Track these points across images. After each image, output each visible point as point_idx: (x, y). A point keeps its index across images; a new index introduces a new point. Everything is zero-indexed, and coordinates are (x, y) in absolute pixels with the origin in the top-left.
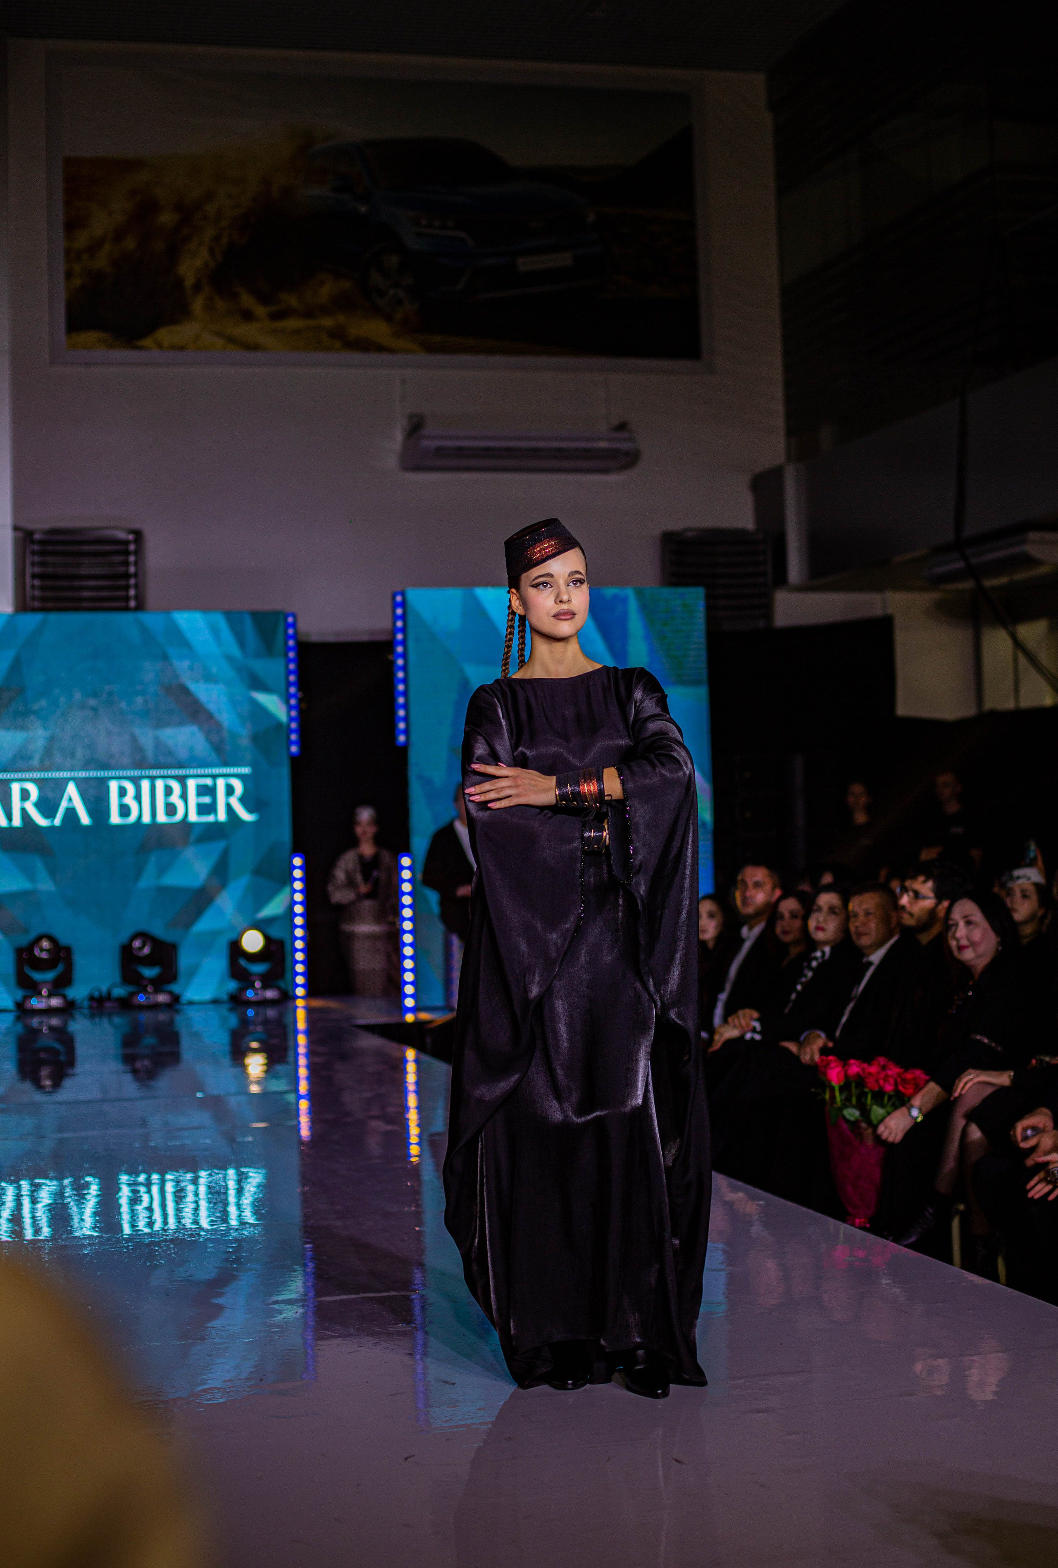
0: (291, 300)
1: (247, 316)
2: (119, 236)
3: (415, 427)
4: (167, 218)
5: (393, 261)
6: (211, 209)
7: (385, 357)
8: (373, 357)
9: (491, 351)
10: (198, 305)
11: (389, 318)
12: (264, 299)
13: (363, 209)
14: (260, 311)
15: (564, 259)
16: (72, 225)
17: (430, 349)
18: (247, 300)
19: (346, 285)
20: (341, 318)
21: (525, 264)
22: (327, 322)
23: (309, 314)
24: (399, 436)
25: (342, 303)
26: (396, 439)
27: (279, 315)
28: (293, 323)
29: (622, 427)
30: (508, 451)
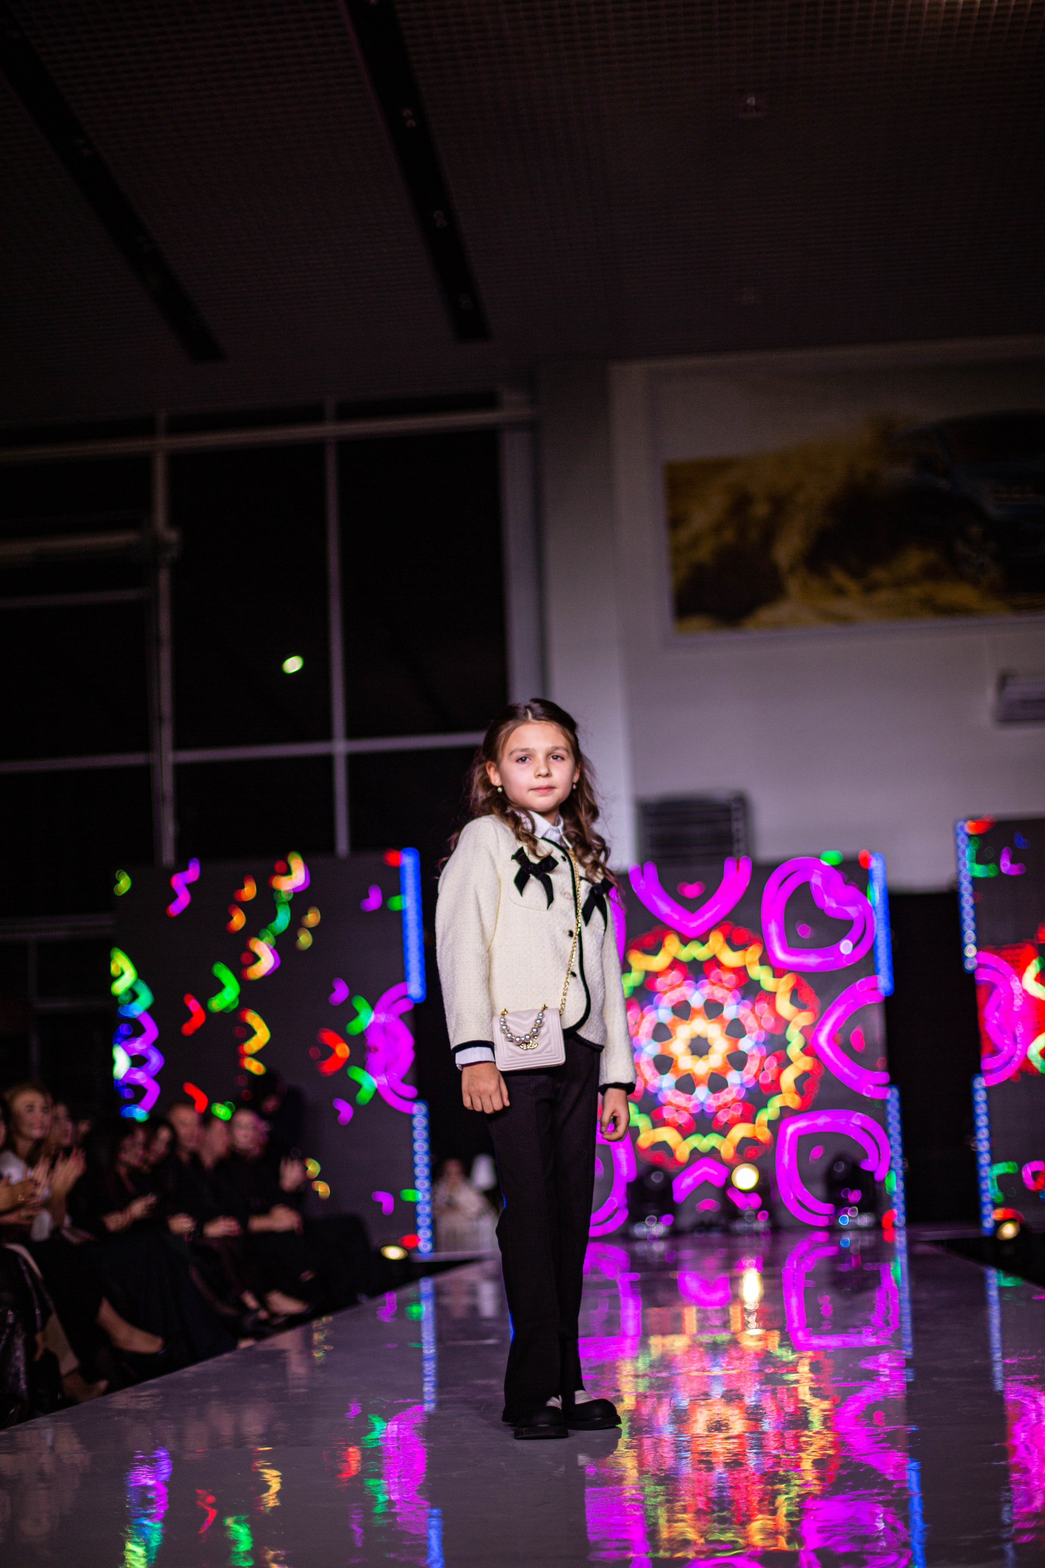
0: (879, 574)
1: (840, 592)
2: (717, 529)
3: (1005, 680)
4: (761, 510)
5: (975, 530)
6: (801, 498)
7: (972, 621)
8: (961, 621)
10: (793, 585)
11: (975, 583)
12: (856, 574)
13: (943, 484)
14: (851, 585)
16: (675, 522)
17: (1017, 608)
18: (840, 577)
19: (932, 556)
20: (930, 588)
22: (916, 592)
23: (898, 584)
24: (990, 693)
25: (931, 573)
26: (990, 695)
27: (870, 588)
28: (883, 596)
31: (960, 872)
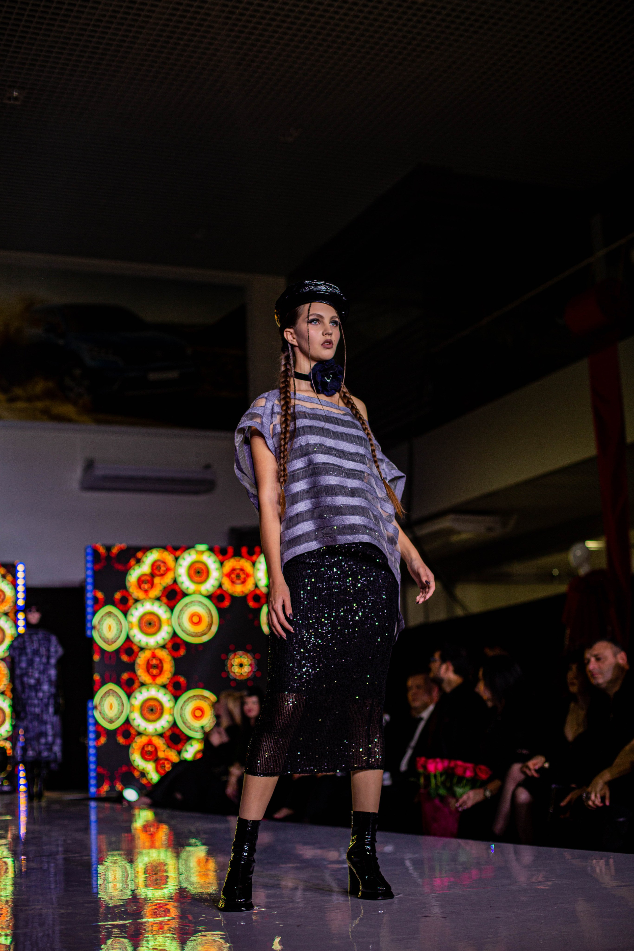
0: (19, 391)
3: (90, 465)
5: (77, 372)
7: (71, 426)
8: (65, 426)
9: (133, 424)
11: (75, 403)
12: (4, 392)
13: (61, 342)
15: (174, 374)
17: (98, 422)
19: (50, 384)
20: (47, 403)
21: (153, 376)
22: (40, 405)
23: (30, 399)
24: (79, 470)
25: (48, 395)
26: (78, 473)
27: (12, 400)
28: (20, 405)
29: (208, 467)
30: (144, 479)
31: (87, 576)
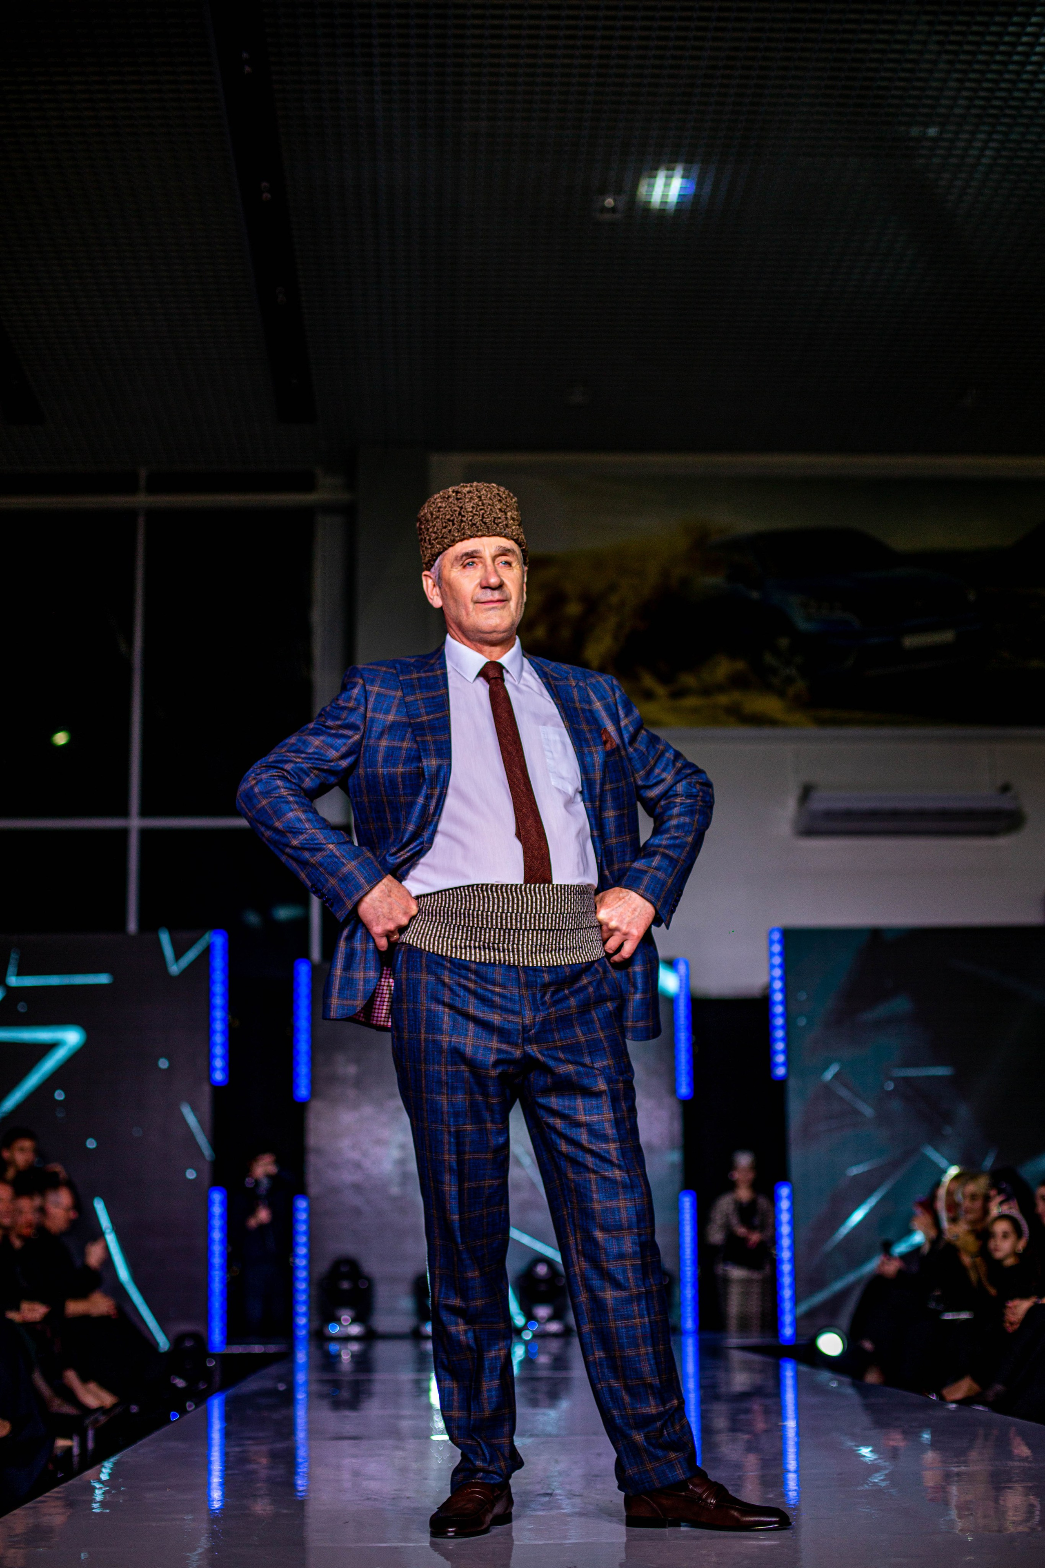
0: (688, 680)
1: (648, 696)
3: (807, 793)
4: (573, 609)
5: (784, 642)
6: (614, 599)
7: (778, 732)
8: (766, 732)
9: (880, 723)
11: (781, 694)
12: (665, 679)
13: (755, 595)
14: (661, 691)
15: (947, 636)
17: (822, 722)
18: (648, 681)
19: (740, 665)
20: (736, 696)
21: (910, 642)
22: (723, 699)
23: (707, 691)
24: (791, 804)
25: (737, 682)
26: (790, 807)
27: (678, 694)
28: (691, 702)
29: (1005, 788)
30: (895, 814)
31: (773, 979)
